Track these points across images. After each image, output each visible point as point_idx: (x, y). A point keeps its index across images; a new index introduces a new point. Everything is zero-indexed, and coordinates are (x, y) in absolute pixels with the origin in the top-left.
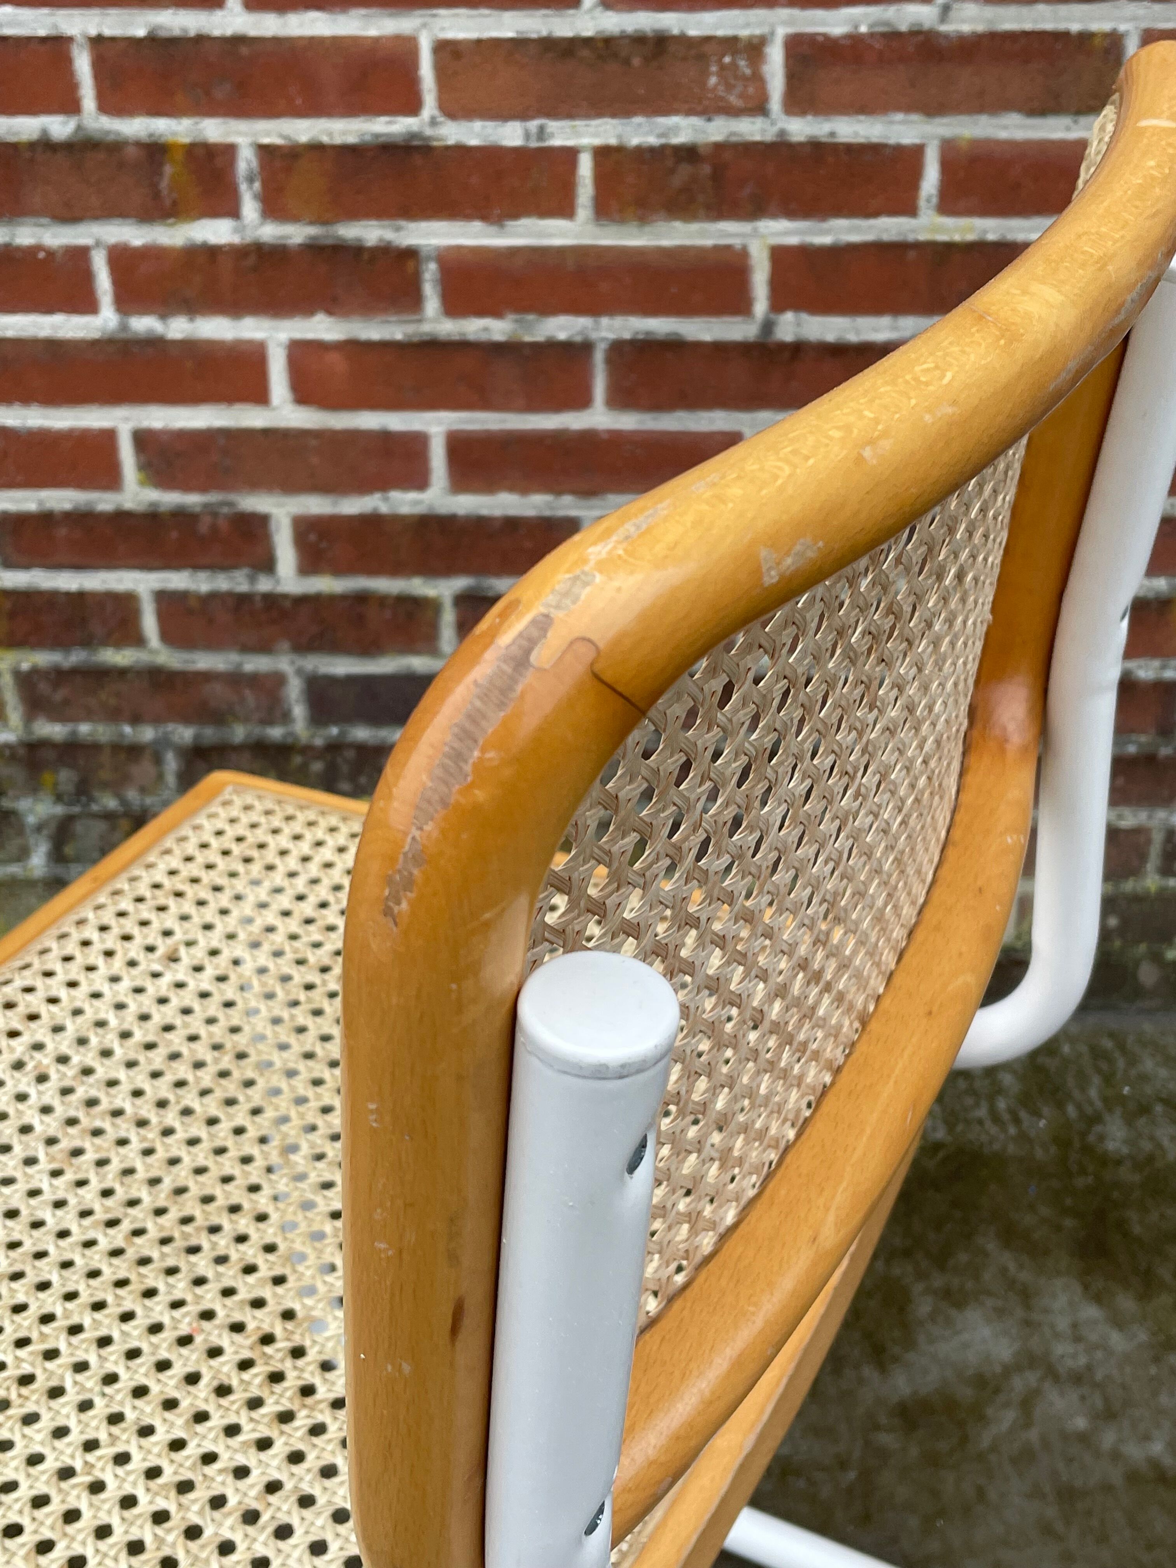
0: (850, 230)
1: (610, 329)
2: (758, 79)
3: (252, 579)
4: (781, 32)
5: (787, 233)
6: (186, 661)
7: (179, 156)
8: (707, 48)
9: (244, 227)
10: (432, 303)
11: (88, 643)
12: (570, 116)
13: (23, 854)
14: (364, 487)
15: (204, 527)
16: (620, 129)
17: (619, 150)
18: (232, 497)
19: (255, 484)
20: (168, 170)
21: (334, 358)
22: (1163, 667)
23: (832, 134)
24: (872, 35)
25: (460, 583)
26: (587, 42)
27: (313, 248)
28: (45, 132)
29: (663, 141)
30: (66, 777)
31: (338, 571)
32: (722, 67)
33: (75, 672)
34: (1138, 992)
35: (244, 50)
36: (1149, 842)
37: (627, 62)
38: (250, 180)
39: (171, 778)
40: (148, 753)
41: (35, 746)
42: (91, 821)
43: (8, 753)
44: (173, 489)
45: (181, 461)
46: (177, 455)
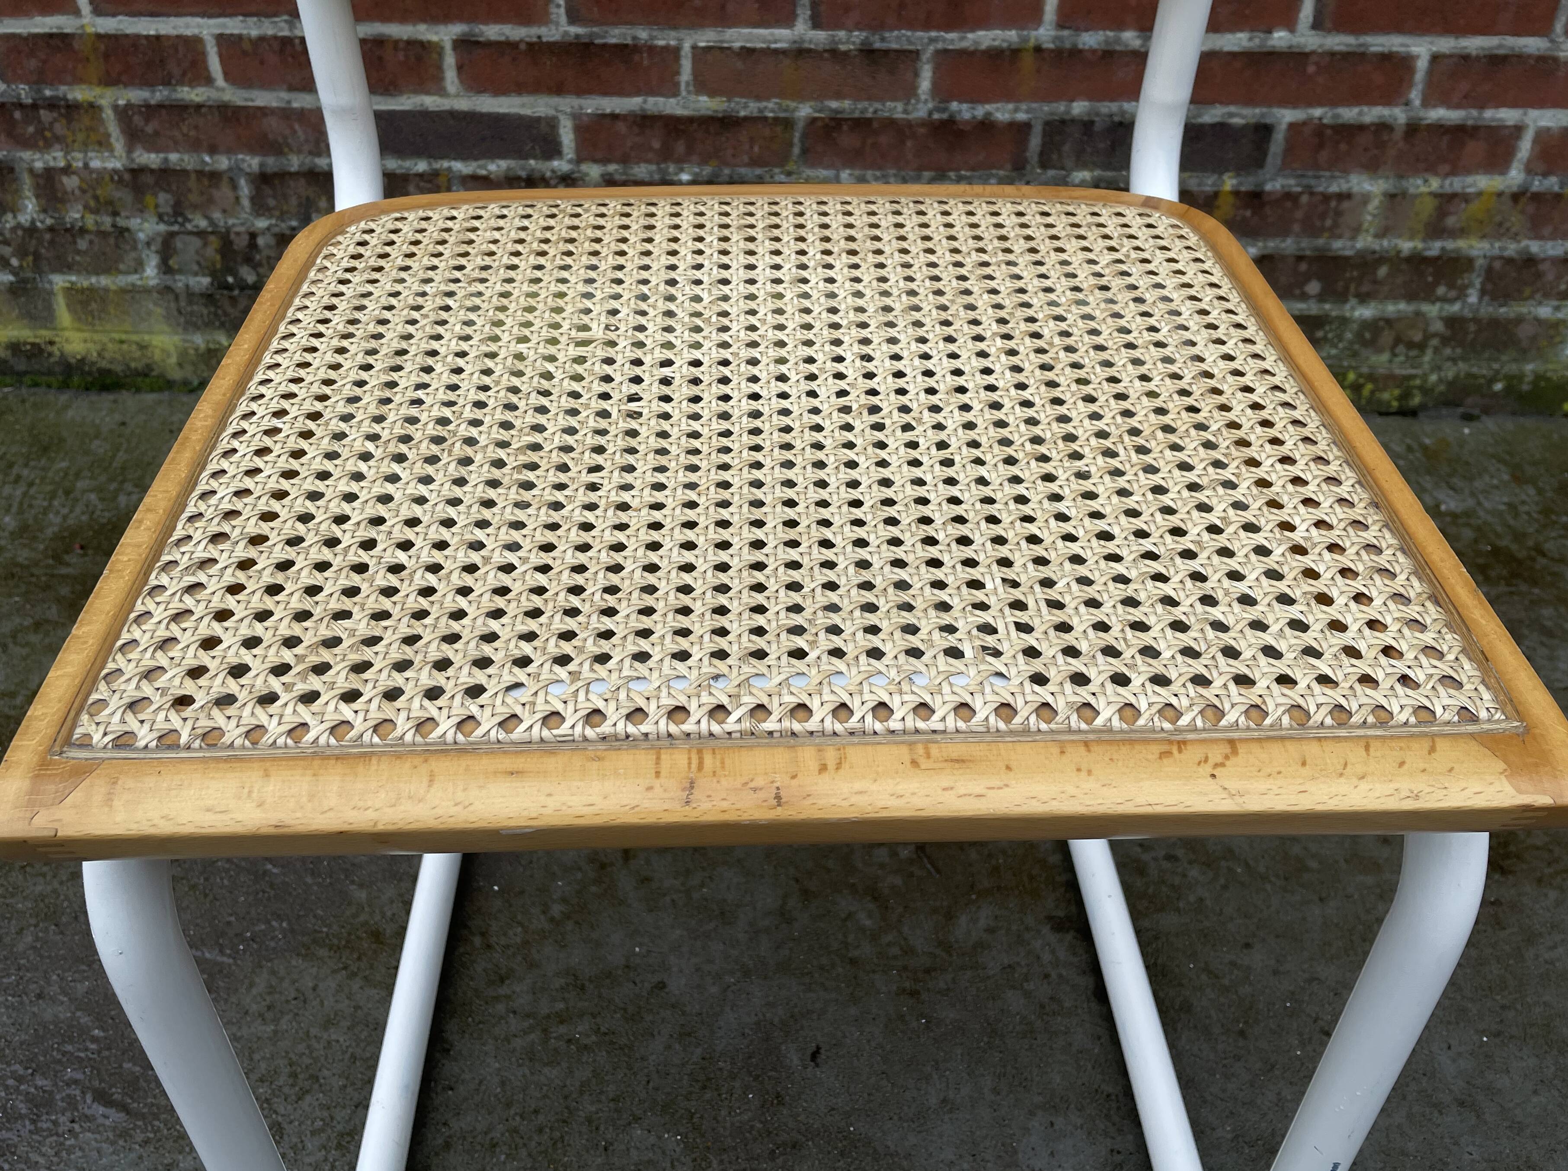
6: (246, 100)
11: (167, 82)
13: (139, 267)
22: (1016, 110)
25: (457, 29)
30: (164, 199)
33: (160, 106)
39: (246, 202)
40: (225, 179)
41: (136, 172)
42: (188, 238)
43: (116, 178)
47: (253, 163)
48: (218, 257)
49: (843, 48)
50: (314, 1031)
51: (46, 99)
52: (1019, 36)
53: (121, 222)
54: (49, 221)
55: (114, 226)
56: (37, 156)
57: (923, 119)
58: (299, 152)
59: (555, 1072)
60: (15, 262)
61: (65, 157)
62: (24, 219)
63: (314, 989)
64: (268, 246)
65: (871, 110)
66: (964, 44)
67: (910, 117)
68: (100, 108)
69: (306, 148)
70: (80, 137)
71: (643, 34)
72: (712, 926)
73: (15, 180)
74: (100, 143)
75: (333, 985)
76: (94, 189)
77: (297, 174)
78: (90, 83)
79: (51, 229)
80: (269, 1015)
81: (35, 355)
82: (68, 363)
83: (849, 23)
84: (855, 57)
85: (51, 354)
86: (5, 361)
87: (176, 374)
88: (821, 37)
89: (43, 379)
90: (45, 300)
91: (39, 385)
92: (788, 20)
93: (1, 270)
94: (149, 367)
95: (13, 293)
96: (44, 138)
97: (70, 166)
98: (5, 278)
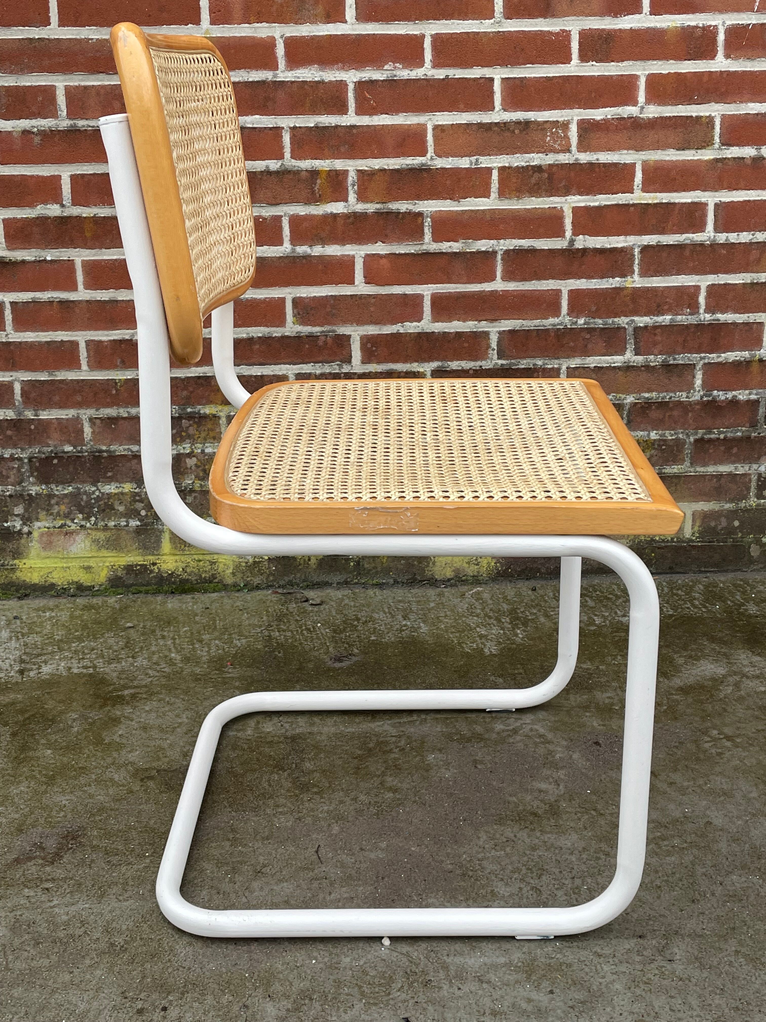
0: (605, 200)
1: (503, 246)
2: (567, 138)
3: (340, 366)
4: (576, 119)
5: (579, 201)
7: (324, 176)
8: (545, 126)
9: (349, 205)
10: (428, 236)
12: (489, 155)
14: (394, 322)
15: (320, 343)
16: (510, 159)
17: (509, 168)
18: (335, 328)
19: (345, 322)
20: (319, 181)
21: (384, 261)
22: (750, 394)
23: (598, 159)
24: (613, 119)
25: (435, 365)
26: (497, 124)
27: (378, 214)
28: (267, 167)
29: (528, 164)
31: (379, 362)
32: (552, 133)
34: (751, 561)
35: (355, 131)
36: (750, 480)
37: (513, 132)
38: (354, 185)
44: (308, 325)
45: (313, 312)
46: (311, 309)
49: (652, 364)
50: (528, 852)
51: (188, 413)
52: (750, 354)
57: (697, 400)
59: (673, 858)
60: (143, 513)
61: (191, 447)
63: (515, 836)
65: (668, 397)
66: (720, 360)
67: (691, 400)
68: (219, 418)
70: (203, 435)
71: (539, 362)
72: (722, 798)
74: (214, 438)
75: (525, 834)
76: (205, 466)
78: (217, 404)
80: (497, 848)
81: (141, 573)
82: (162, 576)
83: (656, 351)
84: (659, 369)
85: (152, 572)
86: (121, 578)
87: (229, 580)
88: (640, 359)
89: (143, 589)
90: (157, 536)
91: (140, 592)
92: (622, 352)
93: (132, 519)
94: (214, 576)
95: (138, 533)
96: (181, 437)
97: (192, 452)
98: (134, 523)
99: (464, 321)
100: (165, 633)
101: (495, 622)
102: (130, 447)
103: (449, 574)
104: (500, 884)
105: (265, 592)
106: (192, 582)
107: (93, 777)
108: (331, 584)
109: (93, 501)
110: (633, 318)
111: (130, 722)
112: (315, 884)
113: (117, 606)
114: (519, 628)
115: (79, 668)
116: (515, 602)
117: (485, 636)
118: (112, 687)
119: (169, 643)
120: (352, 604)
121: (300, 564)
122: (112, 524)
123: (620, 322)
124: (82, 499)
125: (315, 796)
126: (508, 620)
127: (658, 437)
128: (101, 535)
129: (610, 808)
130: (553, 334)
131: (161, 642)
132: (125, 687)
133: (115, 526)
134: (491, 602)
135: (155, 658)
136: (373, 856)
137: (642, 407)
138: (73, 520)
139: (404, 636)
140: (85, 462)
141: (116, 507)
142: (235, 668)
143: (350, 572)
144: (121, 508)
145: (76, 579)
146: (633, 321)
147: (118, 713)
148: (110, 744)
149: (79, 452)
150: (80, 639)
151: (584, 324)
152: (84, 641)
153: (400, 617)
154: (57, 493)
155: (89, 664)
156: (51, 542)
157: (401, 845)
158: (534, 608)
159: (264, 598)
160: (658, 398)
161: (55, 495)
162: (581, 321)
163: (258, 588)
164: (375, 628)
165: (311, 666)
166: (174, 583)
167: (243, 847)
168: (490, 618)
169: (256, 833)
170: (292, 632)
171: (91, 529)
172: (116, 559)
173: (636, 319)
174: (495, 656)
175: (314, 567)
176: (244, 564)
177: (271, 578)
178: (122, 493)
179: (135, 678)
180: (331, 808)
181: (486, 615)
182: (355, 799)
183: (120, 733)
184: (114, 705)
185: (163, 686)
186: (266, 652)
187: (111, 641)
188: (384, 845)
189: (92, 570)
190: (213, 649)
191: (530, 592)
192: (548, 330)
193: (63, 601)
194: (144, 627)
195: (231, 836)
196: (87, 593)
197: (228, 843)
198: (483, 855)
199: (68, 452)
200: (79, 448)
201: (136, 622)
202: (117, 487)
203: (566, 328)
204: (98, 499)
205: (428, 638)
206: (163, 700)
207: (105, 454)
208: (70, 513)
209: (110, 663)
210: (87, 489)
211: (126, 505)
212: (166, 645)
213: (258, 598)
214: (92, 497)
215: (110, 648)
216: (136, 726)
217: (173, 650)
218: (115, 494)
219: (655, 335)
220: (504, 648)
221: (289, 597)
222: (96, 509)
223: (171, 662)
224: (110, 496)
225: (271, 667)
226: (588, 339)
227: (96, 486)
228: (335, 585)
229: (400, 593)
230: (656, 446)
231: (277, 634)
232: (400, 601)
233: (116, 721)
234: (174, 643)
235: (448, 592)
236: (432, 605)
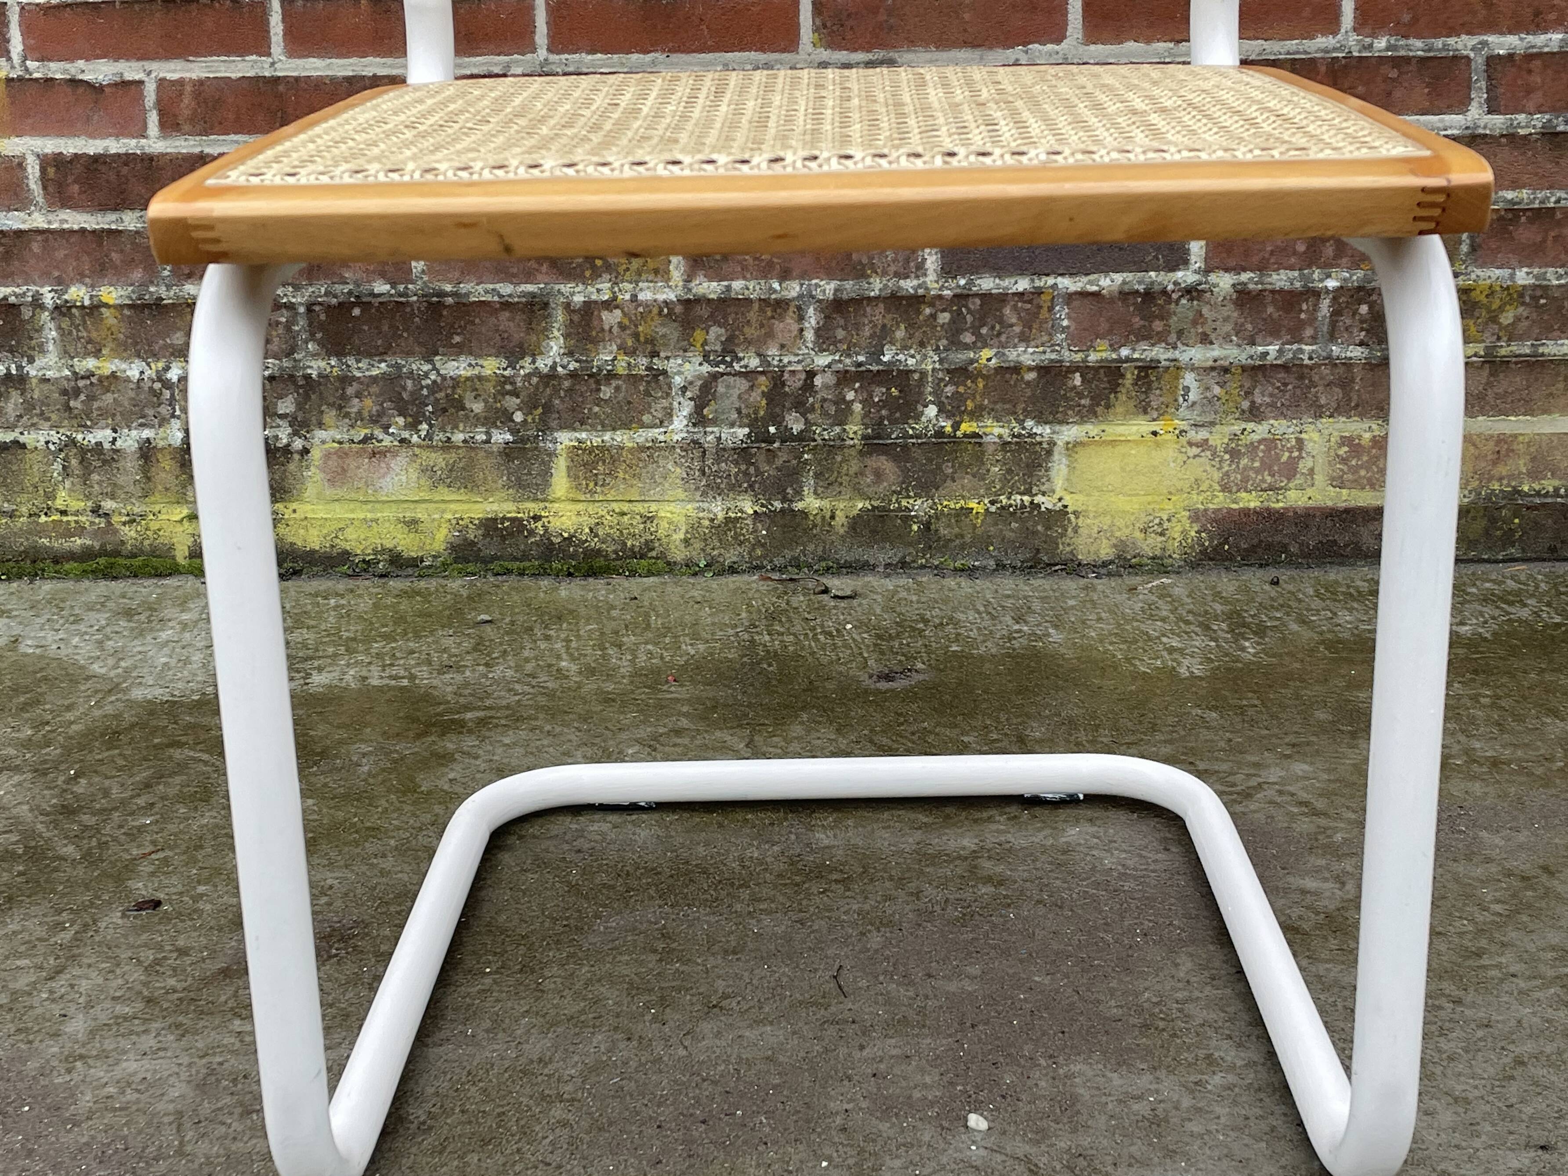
14: (1008, 41)
19: (913, 42)
30: (716, 332)
39: (809, 335)
40: (792, 309)
41: (688, 304)
42: (731, 379)
43: (666, 311)
44: (840, 48)
45: (850, 23)
46: (849, 15)
47: (827, 288)
48: (764, 402)
49: (1522, 132)
53: (658, 364)
54: (573, 365)
55: (649, 368)
56: (581, 287)
58: (885, 273)
60: (518, 417)
61: (612, 288)
62: (543, 364)
64: (826, 387)
65: (1553, 199)
69: (893, 269)
70: (635, 265)
73: (550, 315)
74: (656, 272)
76: (636, 326)
77: (876, 298)
79: (573, 375)
81: (511, 534)
82: (552, 544)
83: (1531, 105)
84: (1536, 141)
85: (532, 533)
86: (473, 544)
87: (678, 554)
88: (1497, 122)
89: (516, 565)
90: (543, 462)
91: (508, 572)
92: (1461, 105)
93: (497, 427)
94: (649, 546)
95: (507, 455)
96: (593, 267)
97: (615, 298)
98: (502, 437)
99: (1148, 41)
100: (552, 633)
101: (1197, 629)
102: (498, 286)
103: (1106, 552)
104: (1226, 1044)
105: (746, 577)
106: (606, 557)
107: (392, 842)
108: (874, 566)
109: (425, 392)
110: (1485, 38)
111: (473, 761)
112: (831, 1031)
113: (465, 592)
114: (1248, 639)
115: (382, 678)
116: (1238, 600)
117: (1181, 651)
118: (442, 707)
119: (558, 646)
120: (914, 598)
121: (815, 526)
122: (458, 437)
123: (1460, 46)
124: (404, 388)
125: (834, 886)
126: (1224, 626)
127: (1531, 281)
128: (438, 459)
129: (1457, 924)
130: (1323, 69)
131: (543, 645)
132: (467, 708)
133: (465, 441)
134: (1189, 600)
135: (529, 667)
136: (953, 987)
137: (1501, 219)
138: (386, 428)
139: (1017, 645)
140: (413, 314)
141: (468, 406)
142: (681, 686)
143: (910, 544)
144: (478, 407)
145: (389, 545)
146: (1485, 44)
147: (451, 746)
148: (429, 793)
149: (400, 295)
150: (389, 638)
151: (1388, 49)
152: (396, 641)
153: (1008, 619)
154: (358, 375)
155: (402, 673)
156: (344, 471)
157: (1011, 971)
158: (1277, 610)
159: (744, 587)
160: (1532, 202)
161: (354, 379)
162: (1381, 43)
163: (733, 570)
164: (959, 634)
165: (830, 685)
166: (573, 556)
167: (683, 964)
168: (1188, 623)
169: (712, 941)
170: (794, 635)
171: (419, 446)
172: (466, 507)
173: (1491, 39)
174: (1200, 678)
175: (842, 531)
176: (706, 523)
177: (759, 552)
178: (480, 378)
179: (488, 695)
180: (867, 907)
181: (1180, 619)
182: (917, 895)
183: (451, 776)
184: (443, 734)
185: (539, 708)
186: (743, 665)
187: (448, 642)
188: (975, 970)
189: (421, 527)
190: (642, 656)
191: (1267, 587)
192: (1313, 60)
193: (363, 584)
194: (512, 623)
195: (660, 946)
196: (410, 571)
197: (654, 957)
198: (1186, 993)
199: (380, 295)
200: (401, 288)
201: (497, 615)
202: (470, 365)
203: (1349, 57)
204: (435, 387)
205: (1063, 650)
206: (541, 729)
207: (450, 300)
208: (381, 414)
209: (440, 672)
210: (414, 367)
211: (486, 401)
212: (552, 650)
213: (731, 586)
214: (424, 383)
215: (445, 650)
216: (483, 766)
217: (564, 656)
218: (467, 379)
219: (1530, 71)
220: (1218, 668)
221: (791, 585)
222: (430, 408)
223: (561, 674)
224: (456, 382)
225: (752, 685)
226: (1393, 80)
227: (431, 362)
228: (881, 569)
229: (1008, 583)
230: (1527, 299)
231: (767, 638)
232: (1008, 596)
233: (445, 759)
234: (568, 648)
235: (1102, 585)
236: (1071, 603)
